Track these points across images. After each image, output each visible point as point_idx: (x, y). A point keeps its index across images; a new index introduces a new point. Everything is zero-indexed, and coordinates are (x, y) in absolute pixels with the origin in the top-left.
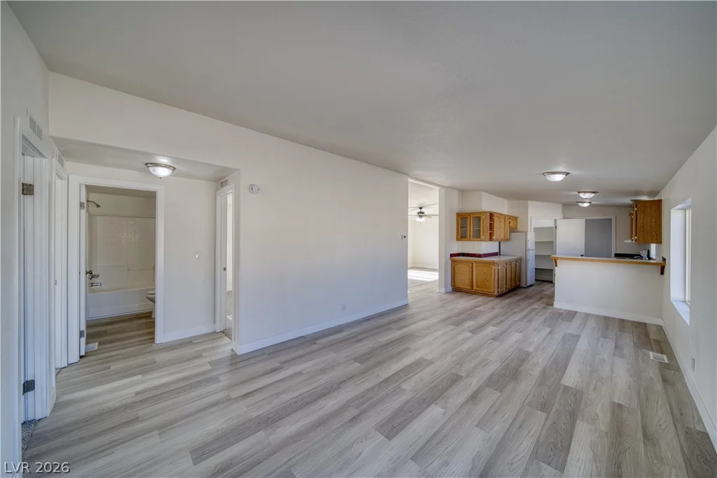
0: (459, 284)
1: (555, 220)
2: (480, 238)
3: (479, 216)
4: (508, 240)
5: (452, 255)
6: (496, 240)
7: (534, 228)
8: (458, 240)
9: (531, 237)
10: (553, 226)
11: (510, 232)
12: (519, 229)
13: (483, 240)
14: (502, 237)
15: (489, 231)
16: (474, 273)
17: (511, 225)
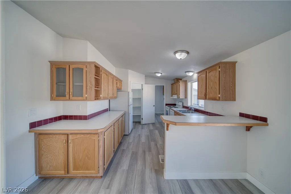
0: (47, 171)
1: (142, 85)
2: (82, 96)
3: (80, 66)
4: (116, 98)
5: (33, 125)
6: (105, 98)
7: (132, 89)
8: (52, 99)
9: (131, 96)
10: (140, 88)
11: (117, 91)
12: (123, 89)
13: (86, 99)
14: (111, 95)
15: (94, 88)
16: (71, 149)
17: (118, 85)
